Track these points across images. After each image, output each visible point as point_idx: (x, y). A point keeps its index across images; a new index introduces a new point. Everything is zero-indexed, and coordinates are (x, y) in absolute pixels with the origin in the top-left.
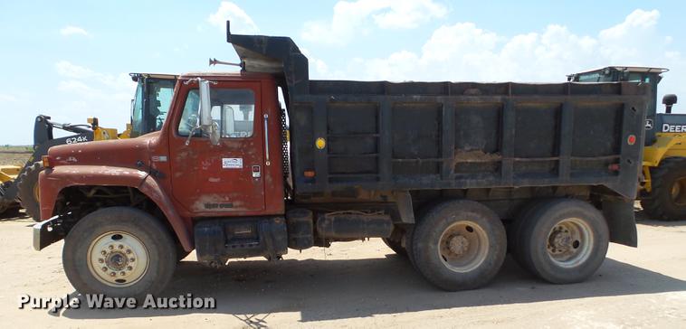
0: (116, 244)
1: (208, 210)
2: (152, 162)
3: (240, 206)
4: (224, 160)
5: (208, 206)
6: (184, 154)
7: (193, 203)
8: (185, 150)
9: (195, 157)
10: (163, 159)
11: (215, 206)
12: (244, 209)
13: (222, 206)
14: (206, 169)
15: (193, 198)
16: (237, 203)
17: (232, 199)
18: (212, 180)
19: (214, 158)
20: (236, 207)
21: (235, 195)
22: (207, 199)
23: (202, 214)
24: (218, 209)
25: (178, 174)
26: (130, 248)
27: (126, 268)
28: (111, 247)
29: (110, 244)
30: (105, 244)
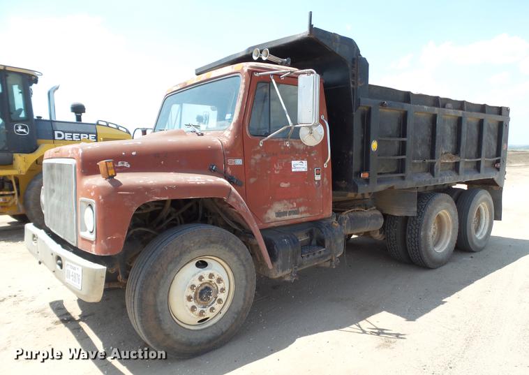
0: (205, 272)
1: (279, 219)
2: (226, 165)
3: (305, 212)
4: (293, 163)
5: (279, 214)
6: (258, 157)
7: (266, 212)
8: (258, 152)
9: (269, 159)
10: (239, 162)
11: (284, 213)
12: (308, 215)
13: (290, 213)
14: (278, 172)
15: (266, 206)
16: (302, 209)
17: (299, 205)
18: (283, 185)
19: (285, 160)
20: (302, 213)
21: (301, 200)
22: (279, 207)
23: (273, 224)
24: (287, 217)
25: (252, 180)
26: (220, 276)
27: (216, 302)
28: (201, 278)
29: (200, 274)
30: (193, 276)
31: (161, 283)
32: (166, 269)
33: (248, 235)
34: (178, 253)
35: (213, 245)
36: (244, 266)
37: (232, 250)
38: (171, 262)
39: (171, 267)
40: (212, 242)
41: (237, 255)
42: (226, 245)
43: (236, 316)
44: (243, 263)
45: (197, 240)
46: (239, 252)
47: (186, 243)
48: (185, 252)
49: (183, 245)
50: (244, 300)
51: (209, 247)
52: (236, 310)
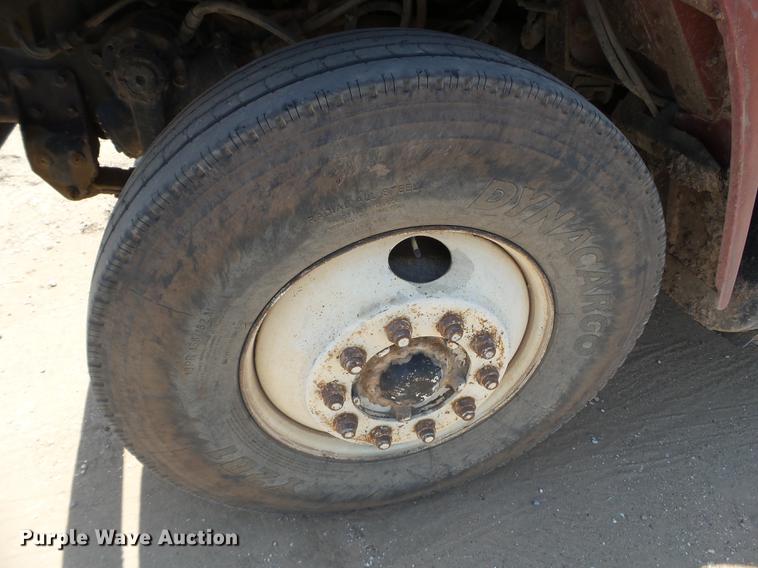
0: (425, 308)
26: (493, 323)
27: (447, 406)
28: (398, 328)
29: (395, 311)
30: (362, 314)
31: (193, 325)
32: (220, 271)
33: (680, 135)
34: (286, 199)
35: (497, 184)
36: (618, 292)
37: (591, 221)
38: (243, 243)
39: (244, 262)
40: (497, 172)
41: (608, 246)
42: (569, 197)
43: (513, 438)
44: (617, 278)
45: (413, 147)
46: (622, 234)
47: (346, 154)
48: (329, 201)
49: (324, 161)
50: (564, 399)
51: (475, 194)
52: (519, 425)
